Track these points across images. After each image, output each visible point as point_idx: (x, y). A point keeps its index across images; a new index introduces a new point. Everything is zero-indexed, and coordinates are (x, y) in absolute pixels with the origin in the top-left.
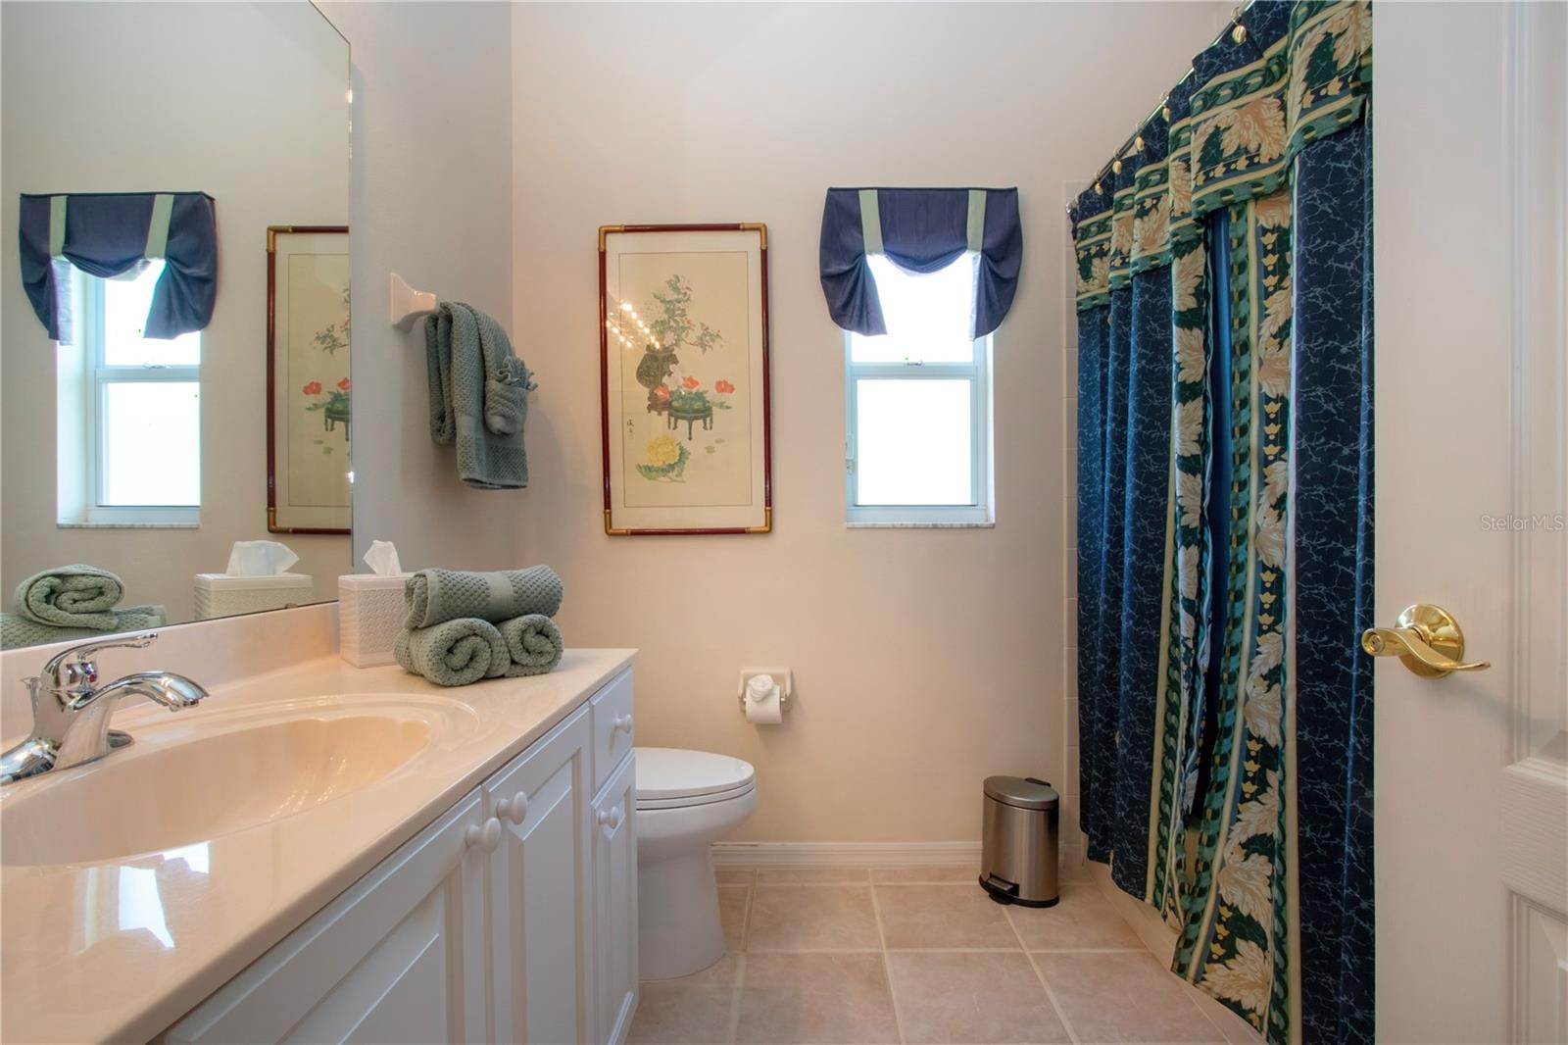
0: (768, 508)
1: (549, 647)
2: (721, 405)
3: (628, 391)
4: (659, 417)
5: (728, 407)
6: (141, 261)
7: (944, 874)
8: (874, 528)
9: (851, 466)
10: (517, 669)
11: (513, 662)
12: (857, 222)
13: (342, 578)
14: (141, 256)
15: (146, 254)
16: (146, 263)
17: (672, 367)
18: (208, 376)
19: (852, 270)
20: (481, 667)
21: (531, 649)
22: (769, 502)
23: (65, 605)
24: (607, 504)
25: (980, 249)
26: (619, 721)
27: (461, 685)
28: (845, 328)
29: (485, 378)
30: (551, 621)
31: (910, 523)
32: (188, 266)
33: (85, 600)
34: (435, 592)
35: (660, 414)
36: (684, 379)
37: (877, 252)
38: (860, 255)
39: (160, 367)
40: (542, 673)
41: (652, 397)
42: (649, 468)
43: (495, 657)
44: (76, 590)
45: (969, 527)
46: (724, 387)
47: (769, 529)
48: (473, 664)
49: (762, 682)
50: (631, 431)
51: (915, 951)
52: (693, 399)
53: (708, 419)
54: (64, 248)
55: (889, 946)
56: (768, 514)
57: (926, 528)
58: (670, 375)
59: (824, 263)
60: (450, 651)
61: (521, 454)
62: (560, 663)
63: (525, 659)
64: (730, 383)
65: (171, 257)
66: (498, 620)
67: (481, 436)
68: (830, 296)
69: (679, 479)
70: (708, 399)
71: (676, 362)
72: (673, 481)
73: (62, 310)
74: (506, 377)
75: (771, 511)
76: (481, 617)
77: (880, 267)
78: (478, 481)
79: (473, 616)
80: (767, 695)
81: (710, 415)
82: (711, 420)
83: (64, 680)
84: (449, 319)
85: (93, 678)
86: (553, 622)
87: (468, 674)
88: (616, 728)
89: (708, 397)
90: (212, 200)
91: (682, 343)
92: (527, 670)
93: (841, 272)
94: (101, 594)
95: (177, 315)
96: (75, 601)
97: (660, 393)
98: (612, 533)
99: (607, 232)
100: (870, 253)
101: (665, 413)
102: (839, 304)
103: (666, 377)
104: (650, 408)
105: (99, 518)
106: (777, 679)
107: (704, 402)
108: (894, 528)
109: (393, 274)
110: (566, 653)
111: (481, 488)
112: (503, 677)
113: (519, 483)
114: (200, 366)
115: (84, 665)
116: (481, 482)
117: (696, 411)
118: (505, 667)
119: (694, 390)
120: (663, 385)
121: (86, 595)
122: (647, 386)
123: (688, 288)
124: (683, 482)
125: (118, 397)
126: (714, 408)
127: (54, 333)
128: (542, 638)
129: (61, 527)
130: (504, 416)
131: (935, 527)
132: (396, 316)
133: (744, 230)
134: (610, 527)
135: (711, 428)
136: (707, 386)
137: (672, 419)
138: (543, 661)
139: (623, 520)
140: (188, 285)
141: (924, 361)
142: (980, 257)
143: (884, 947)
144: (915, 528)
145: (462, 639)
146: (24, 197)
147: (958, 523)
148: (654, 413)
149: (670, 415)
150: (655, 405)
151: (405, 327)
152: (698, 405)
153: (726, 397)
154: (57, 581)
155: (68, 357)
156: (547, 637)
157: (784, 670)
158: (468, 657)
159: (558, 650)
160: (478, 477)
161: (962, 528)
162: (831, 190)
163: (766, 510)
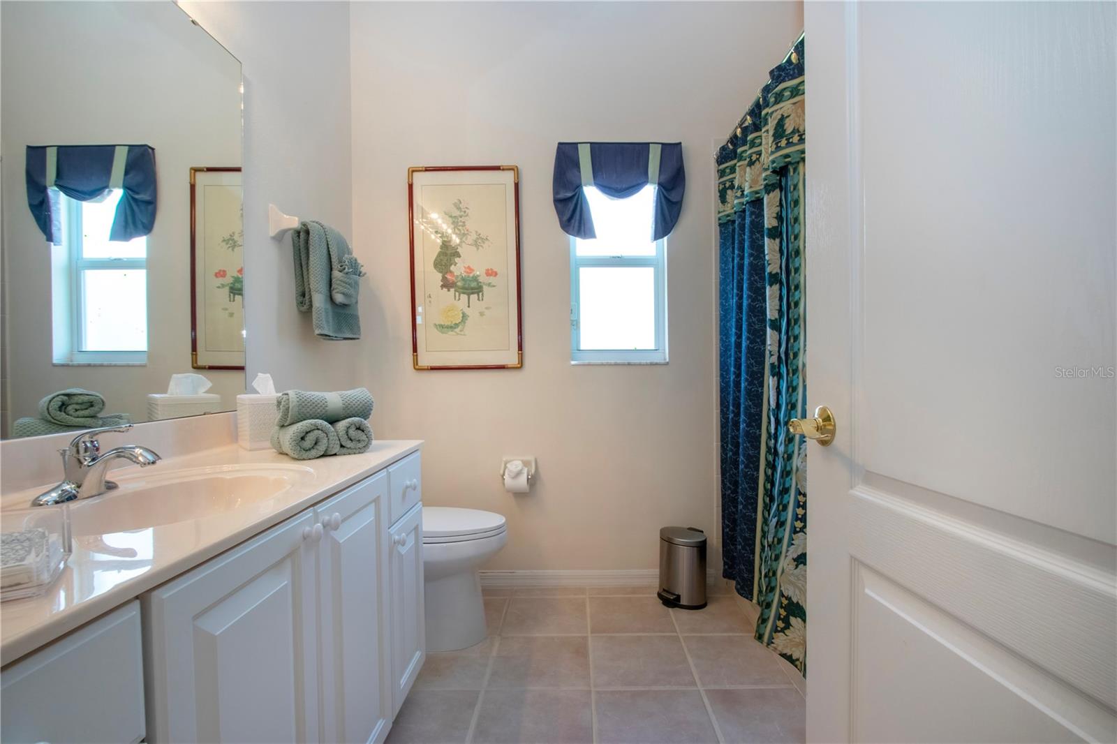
0: (520, 352)
1: (364, 437)
2: (489, 285)
3: (428, 275)
4: (449, 293)
5: (494, 286)
6: (107, 190)
7: (635, 590)
8: (589, 365)
9: (575, 324)
10: (344, 450)
11: (342, 446)
12: (577, 165)
13: (238, 396)
14: (107, 187)
15: (111, 184)
16: (111, 191)
17: (457, 260)
18: (152, 265)
19: (574, 196)
20: (321, 448)
21: (352, 438)
22: (520, 347)
23: (71, 412)
24: (415, 349)
25: (657, 182)
26: (408, 483)
27: (310, 459)
28: (570, 234)
29: (331, 269)
30: (366, 422)
31: (613, 362)
32: (138, 193)
33: (82, 410)
34: (294, 404)
35: (449, 290)
36: (465, 267)
37: (590, 185)
38: (578, 187)
39: (120, 259)
40: (359, 453)
41: (444, 279)
42: (442, 326)
43: (330, 442)
44: (77, 404)
45: (652, 364)
46: (491, 273)
47: (520, 366)
48: (317, 447)
49: (515, 465)
50: (430, 302)
51: (609, 635)
52: (470, 281)
53: (481, 294)
54: (56, 181)
55: (592, 633)
56: (520, 356)
57: (623, 365)
58: (455, 265)
59: (556, 191)
60: (303, 438)
61: (356, 317)
62: (371, 447)
63: (348, 444)
64: (495, 270)
65: (127, 187)
66: (333, 421)
67: (329, 306)
68: (560, 213)
69: (462, 333)
70: (480, 281)
71: (460, 256)
72: (458, 334)
73: (55, 222)
74: (344, 269)
75: (522, 354)
76: (322, 419)
77: (593, 195)
78: (326, 335)
79: (317, 418)
80: (519, 474)
81: (482, 291)
82: (482, 295)
83: (82, 451)
84: (307, 232)
85: (97, 449)
86: (367, 423)
87: (313, 453)
88: (407, 487)
89: (481, 279)
90: (153, 149)
91: (463, 244)
92: (350, 451)
93: (566, 197)
94: (92, 406)
95: (131, 226)
96: (76, 410)
97: (448, 277)
98: (418, 369)
99: (413, 171)
100: (585, 185)
101: (452, 290)
102: (565, 218)
103: (453, 266)
104: (443, 286)
105: (80, 360)
106: (526, 464)
107: (478, 283)
108: (602, 365)
109: (271, 205)
110: (374, 442)
111: (329, 340)
112: (335, 455)
113: (354, 336)
114: (147, 259)
115: (92, 442)
116: (329, 336)
117: (472, 289)
118: (337, 449)
119: (471, 275)
120: (451, 272)
121: (83, 407)
122: (441, 272)
123: (467, 208)
124: (464, 335)
125: (92, 280)
126: (484, 287)
127: (50, 237)
128: (360, 432)
129: (55, 365)
130: (343, 294)
131: (629, 364)
132: (273, 232)
133: (503, 170)
134: (417, 364)
135: (482, 300)
136: (479, 272)
137: (457, 294)
138: (360, 445)
139: (425, 360)
140: (138, 205)
141: (623, 255)
142: (657, 188)
143: (589, 633)
144: (616, 364)
145: (310, 432)
146: (29, 148)
147: (644, 362)
148: (445, 290)
149: (455, 291)
150: (446, 285)
151: (279, 238)
152: (474, 284)
153: (491, 279)
154: (65, 398)
155: (59, 253)
156: (363, 431)
157: (531, 458)
158: (314, 442)
159: (369, 439)
160: (326, 333)
161: (647, 365)
162: (560, 144)
163: (519, 354)
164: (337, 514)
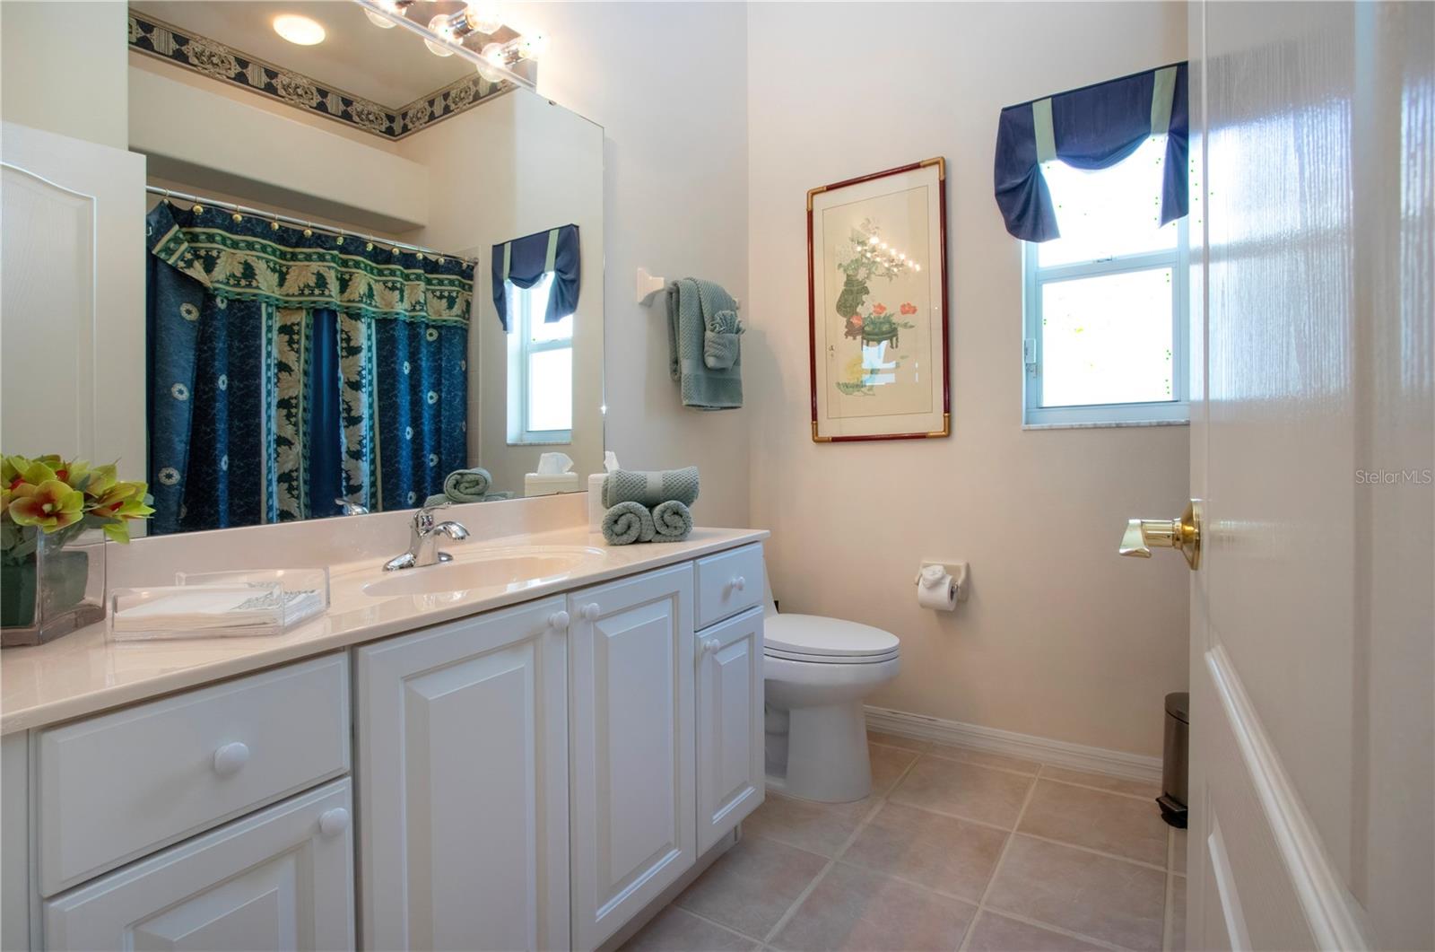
0: (946, 414)
1: (681, 524)
2: (905, 325)
3: (831, 323)
4: (854, 341)
5: (912, 327)
6: (543, 275)
8: (1051, 429)
9: (1035, 370)
10: (658, 537)
11: (658, 533)
12: (1029, 133)
14: (543, 272)
15: (546, 269)
16: (546, 275)
17: (864, 297)
18: (578, 344)
19: (1025, 182)
20: (633, 534)
21: (669, 524)
22: (947, 408)
23: (462, 490)
24: (814, 417)
25: (1167, 129)
26: (734, 580)
27: (621, 545)
28: (1021, 239)
29: (705, 330)
30: (687, 509)
31: (1089, 423)
32: (566, 273)
34: (612, 487)
35: (855, 339)
36: (875, 306)
37: (1050, 158)
38: (1034, 168)
39: (556, 340)
40: (675, 541)
41: (849, 324)
42: (847, 386)
43: (643, 527)
44: (467, 482)
45: (1159, 425)
46: (908, 309)
47: (948, 432)
48: (629, 532)
49: (934, 571)
50: (832, 355)
51: (1044, 839)
52: (881, 323)
53: (894, 339)
54: (510, 274)
55: (1019, 829)
56: (947, 419)
57: (1109, 427)
58: (862, 305)
59: (999, 179)
60: (616, 522)
61: (737, 382)
62: (689, 536)
63: (663, 530)
64: (913, 305)
65: (558, 270)
66: (650, 506)
67: (701, 373)
68: (1005, 210)
69: (871, 393)
70: (894, 321)
71: (867, 293)
72: (865, 394)
73: (509, 313)
74: (715, 328)
75: (949, 417)
76: (635, 501)
77: (1057, 176)
78: (699, 406)
79: (630, 500)
80: (936, 584)
81: (896, 335)
82: (897, 339)
83: (420, 525)
84: (678, 291)
85: (430, 524)
86: (689, 511)
87: (625, 537)
88: (732, 586)
89: (894, 320)
90: (577, 227)
91: (873, 276)
92: (664, 538)
93: (1014, 185)
94: (478, 484)
95: (560, 305)
96: (467, 488)
97: (854, 321)
98: (819, 441)
99: (813, 194)
100: (1043, 162)
101: (859, 338)
102: (1013, 216)
103: (860, 306)
104: (847, 334)
105: (529, 439)
106: (949, 570)
107: (891, 323)
108: (1072, 428)
109: (639, 269)
110: (695, 529)
111: (705, 410)
112: (650, 542)
113: (734, 405)
114: (573, 337)
115: (428, 517)
116: (703, 406)
117: (883, 333)
118: (650, 535)
119: (882, 316)
120: (857, 314)
121: (471, 485)
122: (844, 316)
123: (877, 228)
124: (874, 395)
125: (537, 360)
126: (899, 329)
127: (505, 328)
128: (677, 517)
129: (508, 445)
130: (715, 356)
131: (1118, 426)
132: (640, 297)
133: (924, 166)
134: (817, 435)
135: (897, 346)
136: (893, 309)
137: (865, 341)
138: (677, 532)
139: (828, 429)
140: (566, 285)
141: (1114, 256)
142: (1167, 138)
143: (1015, 828)
144: (1096, 427)
145: (622, 515)
146: (494, 246)
147: (1145, 421)
148: (850, 338)
149: (863, 338)
150: (851, 331)
151: (649, 301)
152: (885, 328)
153: (909, 318)
155: (513, 340)
156: (681, 516)
157: (961, 564)
158: (626, 527)
159: (687, 526)
160: (694, 402)
161: (1150, 426)
162: (1005, 110)
163: (945, 417)
164: (596, 604)
